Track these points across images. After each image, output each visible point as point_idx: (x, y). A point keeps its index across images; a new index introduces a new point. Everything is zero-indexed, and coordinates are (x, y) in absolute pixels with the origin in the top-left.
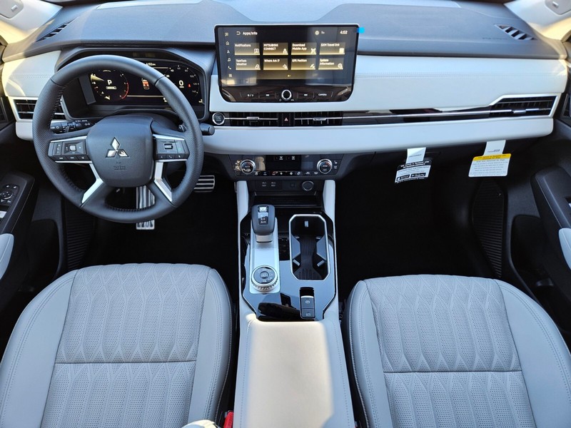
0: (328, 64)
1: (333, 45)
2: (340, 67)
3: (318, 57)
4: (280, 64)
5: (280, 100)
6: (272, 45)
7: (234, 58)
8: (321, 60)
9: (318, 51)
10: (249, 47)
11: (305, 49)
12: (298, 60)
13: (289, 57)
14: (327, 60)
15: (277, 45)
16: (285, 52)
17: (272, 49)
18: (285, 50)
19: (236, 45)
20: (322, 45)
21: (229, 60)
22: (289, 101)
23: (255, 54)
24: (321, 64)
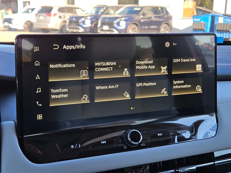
0: (184, 87)
1: (188, 60)
2: (199, 90)
3: (171, 77)
4: (119, 92)
5: (125, 147)
6: (108, 64)
7: (48, 87)
8: (175, 82)
9: (169, 70)
10: (72, 68)
11: (153, 67)
12: (145, 84)
13: (132, 81)
14: (182, 82)
15: (115, 63)
16: (126, 73)
17: (106, 69)
18: (126, 69)
19: (51, 66)
20: (176, 61)
21: (39, 91)
22: (139, 147)
23: (81, 78)
24: (174, 87)
